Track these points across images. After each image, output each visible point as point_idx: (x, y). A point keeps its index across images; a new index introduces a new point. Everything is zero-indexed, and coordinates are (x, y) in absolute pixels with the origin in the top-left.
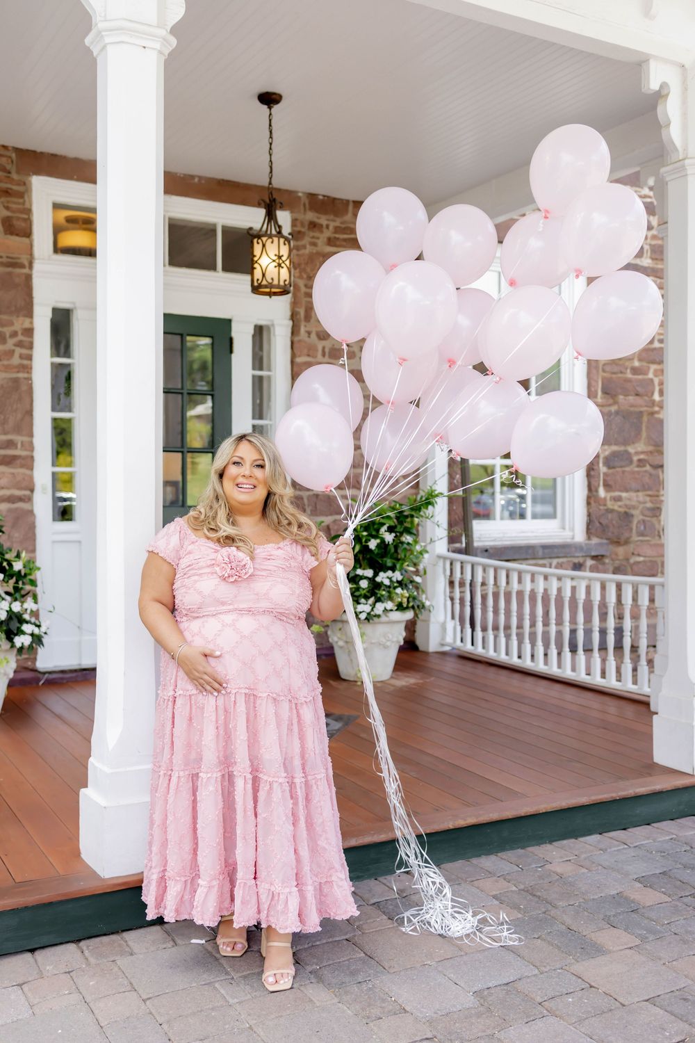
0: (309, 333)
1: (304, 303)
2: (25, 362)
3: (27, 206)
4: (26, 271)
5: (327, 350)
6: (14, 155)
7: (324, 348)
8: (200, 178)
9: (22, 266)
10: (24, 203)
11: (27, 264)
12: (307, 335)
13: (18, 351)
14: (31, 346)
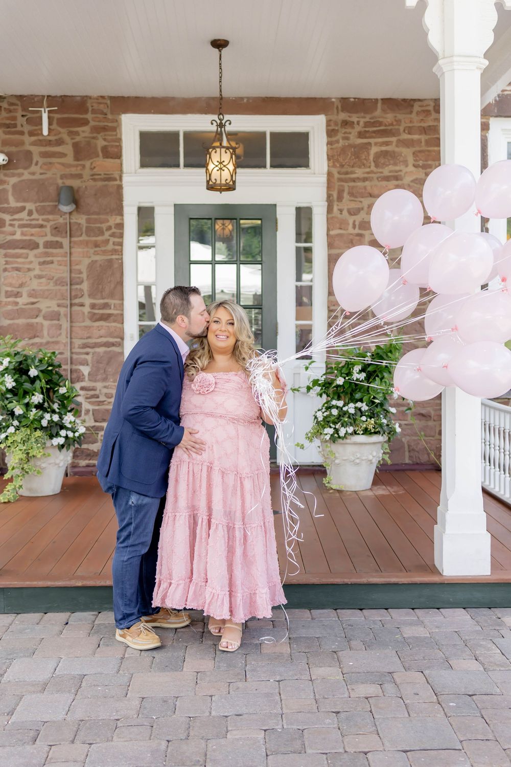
0: (341, 211)
1: (336, 187)
2: (117, 247)
3: (118, 136)
4: (118, 182)
5: (357, 223)
6: (109, 102)
7: (354, 222)
8: (248, 98)
9: (115, 180)
10: (116, 135)
11: (118, 178)
12: (339, 212)
13: (112, 240)
14: (121, 236)
